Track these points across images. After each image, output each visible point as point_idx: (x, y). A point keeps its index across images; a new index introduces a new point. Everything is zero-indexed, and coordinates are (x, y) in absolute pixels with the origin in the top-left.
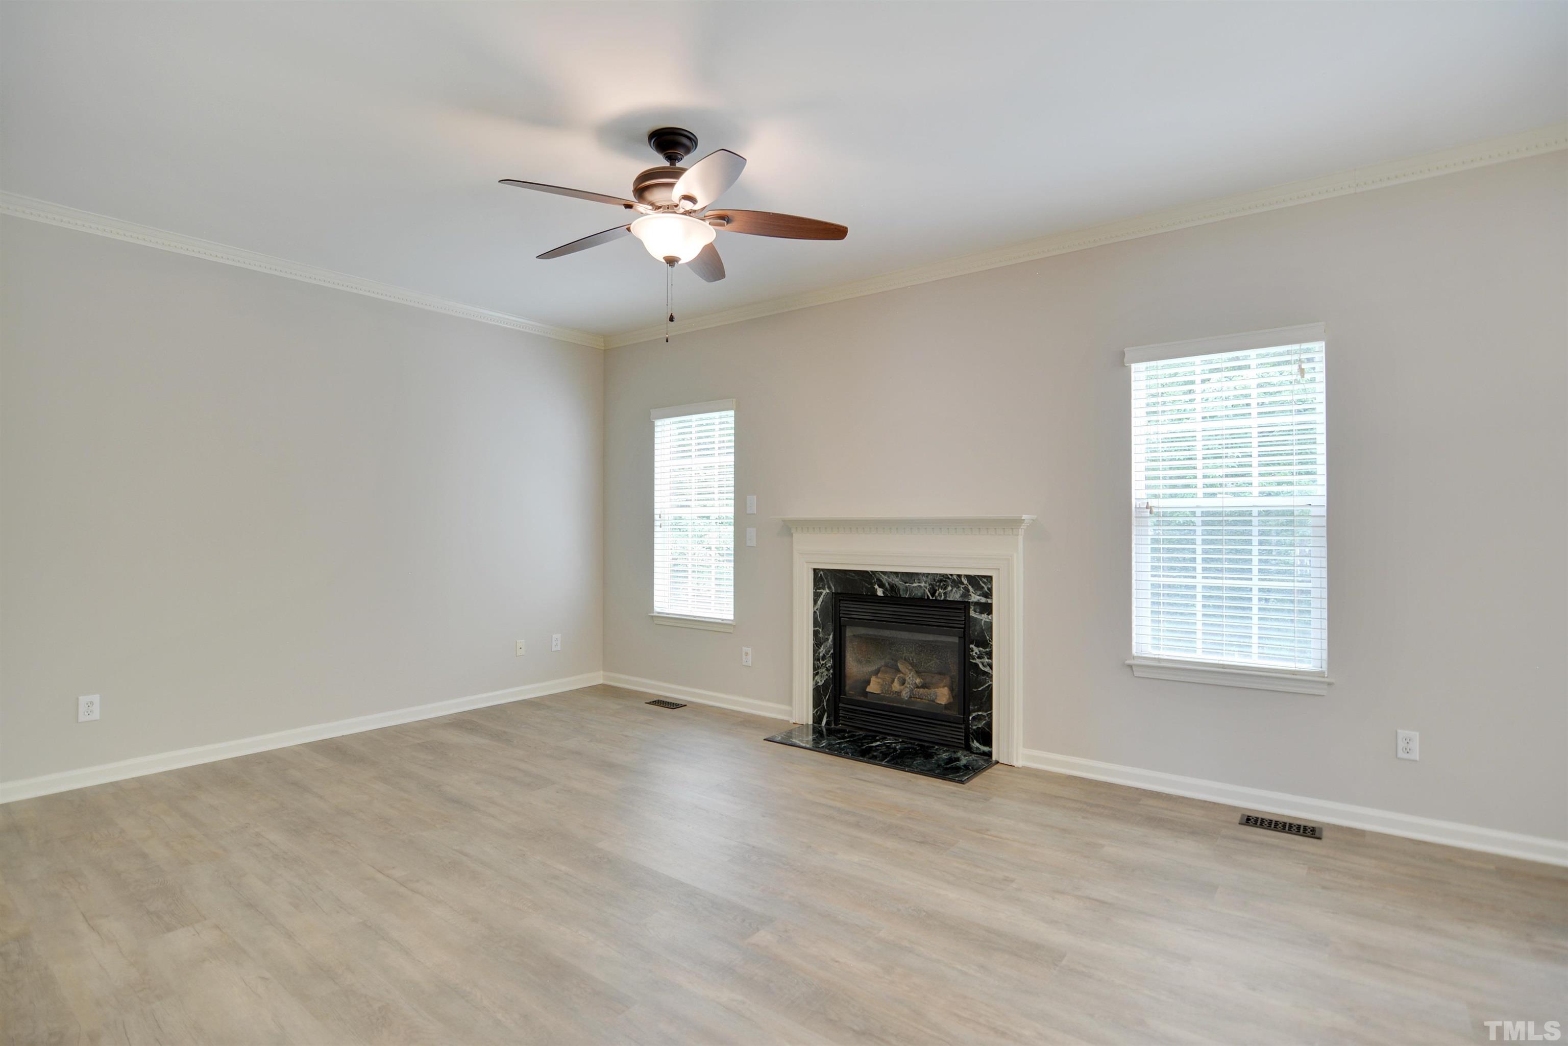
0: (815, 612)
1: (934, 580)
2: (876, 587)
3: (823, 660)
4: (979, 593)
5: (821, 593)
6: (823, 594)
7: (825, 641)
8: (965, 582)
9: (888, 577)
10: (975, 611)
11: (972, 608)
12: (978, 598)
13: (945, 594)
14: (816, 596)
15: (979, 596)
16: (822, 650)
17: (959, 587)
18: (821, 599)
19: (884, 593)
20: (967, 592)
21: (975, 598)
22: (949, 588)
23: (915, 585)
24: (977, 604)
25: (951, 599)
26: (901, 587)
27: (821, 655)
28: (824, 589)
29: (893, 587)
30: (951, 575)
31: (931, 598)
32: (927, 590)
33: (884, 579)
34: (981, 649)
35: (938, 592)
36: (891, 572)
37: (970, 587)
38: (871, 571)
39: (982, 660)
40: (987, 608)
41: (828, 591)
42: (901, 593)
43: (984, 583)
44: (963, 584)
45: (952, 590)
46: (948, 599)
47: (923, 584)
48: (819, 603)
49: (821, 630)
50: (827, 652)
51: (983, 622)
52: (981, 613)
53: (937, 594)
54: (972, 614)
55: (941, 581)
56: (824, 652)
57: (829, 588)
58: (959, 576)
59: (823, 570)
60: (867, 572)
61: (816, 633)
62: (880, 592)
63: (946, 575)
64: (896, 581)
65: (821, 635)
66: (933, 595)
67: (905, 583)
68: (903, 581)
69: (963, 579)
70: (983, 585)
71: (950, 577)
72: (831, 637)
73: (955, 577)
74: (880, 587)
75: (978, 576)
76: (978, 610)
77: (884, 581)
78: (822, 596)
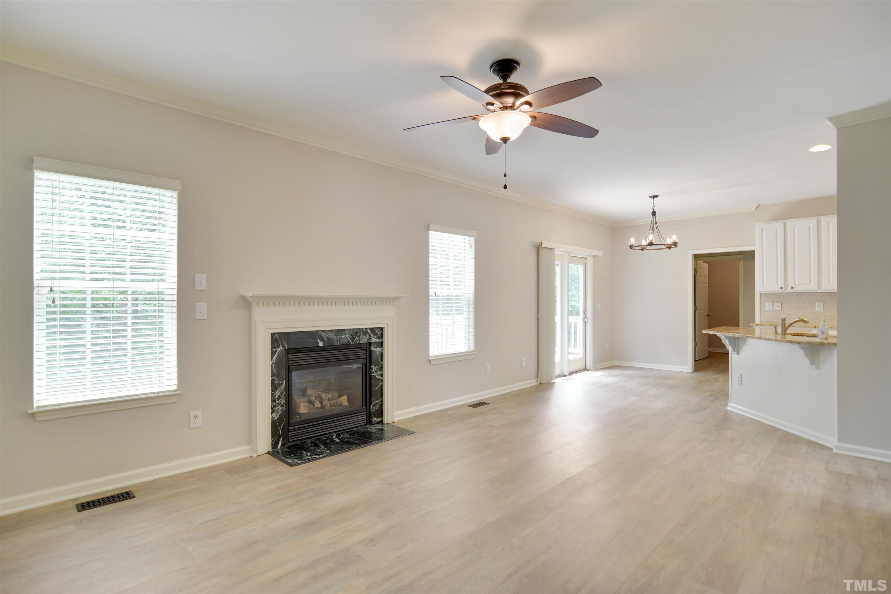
0: (271, 366)
1: (354, 332)
2: (318, 341)
3: (278, 400)
4: (376, 337)
5: (276, 351)
6: (278, 351)
7: (280, 386)
8: (369, 332)
9: (327, 333)
10: (374, 347)
11: (373, 345)
12: (375, 339)
13: (359, 340)
14: (273, 353)
15: (376, 338)
16: (277, 393)
17: (366, 335)
18: (276, 355)
19: (323, 344)
20: (370, 339)
21: (374, 340)
22: (361, 336)
23: (343, 336)
24: (375, 343)
25: (362, 342)
26: (335, 339)
27: (276, 396)
28: (278, 347)
29: (329, 339)
30: (362, 329)
31: (352, 343)
32: (349, 339)
33: (324, 335)
34: (377, 367)
35: (355, 339)
36: (328, 330)
37: (372, 334)
38: (314, 331)
39: (377, 373)
40: (381, 345)
41: (282, 348)
42: (335, 343)
43: (378, 331)
44: (368, 333)
45: (363, 337)
46: (361, 342)
47: (347, 336)
48: (274, 358)
49: (276, 378)
50: (281, 394)
51: (378, 352)
52: (377, 347)
53: (355, 340)
54: (373, 349)
55: (356, 333)
56: (279, 394)
57: (283, 346)
58: (366, 329)
59: (277, 333)
60: (312, 331)
61: (273, 381)
62: (321, 344)
63: (360, 329)
64: (332, 335)
65: (276, 382)
66: (353, 341)
67: (337, 336)
68: (335, 335)
69: (368, 330)
70: (377, 332)
71: (362, 330)
72: (284, 381)
73: (364, 330)
74: (321, 341)
75: (375, 328)
76: (375, 346)
77: (324, 337)
78: (277, 353)
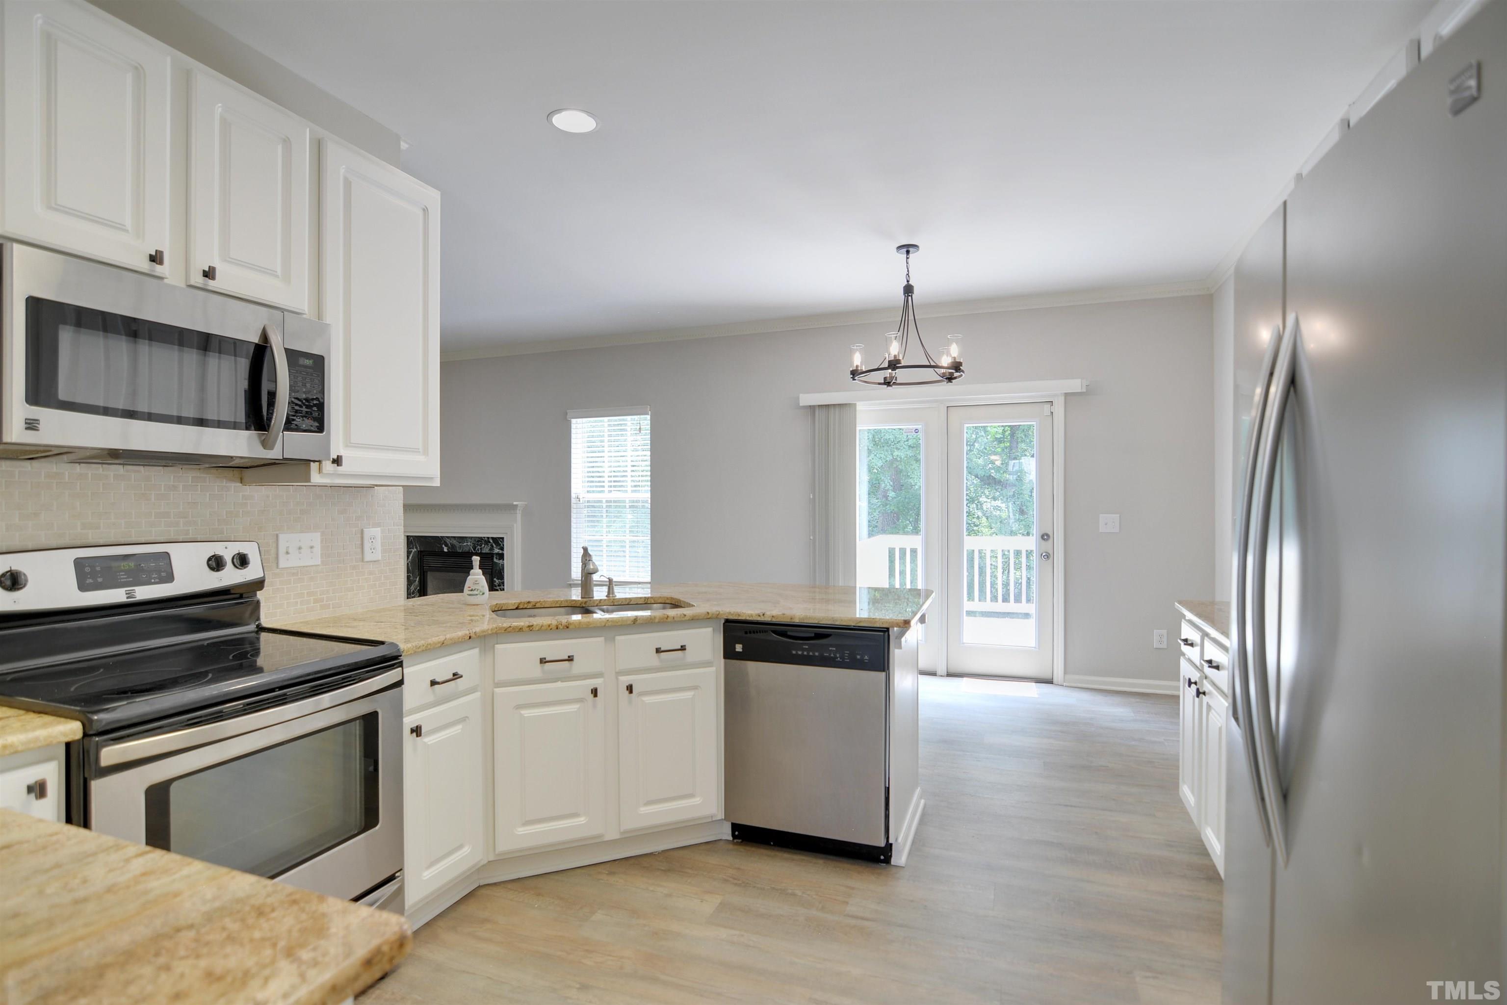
0: (408, 564)
1: (475, 540)
2: (443, 546)
3: (413, 594)
4: (498, 547)
5: (412, 551)
6: (413, 552)
7: (414, 582)
8: (491, 541)
9: (450, 540)
10: (496, 558)
11: (495, 556)
12: (498, 550)
13: (481, 549)
14: (409, 553)
15: (499, 549)
16: (412, 588)
17: (488, 545)
18: (411, 555)
19: (448, 550)
20: (492, 549)
21: (496, 551)
22: (483, 545)
23: (465, 544)
24: (498, 554)
25: (484, 552)
26: (457, 546)
27: (412, 591)
28: (413, 549)
29: (453, 546)
30: (484, 537)
31: (473, 551)
32: (471, 547)
33: (448, 541)
34: (500, 580)
35: (477, 548)
36: (452, 537)
37: (494, 544)
38: (441, 537)
39: (500, 587)
40: (501, 556)
41: (415, 550)
42: (457, 549)
43: (501, 541)
44: (490, 542)
45: (484, 547)
46: (482, 552)
47: (469, 544)
48: (410, 558)
49: (411, 575)
50: (415, 589)
51: (500, 565)
52: (499, 559)
53: (477, 549)
54: (495, 560)
55: (478, 541)
56: (413, 589)
57: (416, 548)
58: (488, 538)
59: (412, 536)
60: (438, 537)
61: (408, 577)
62: (445, 550)
63: (481, 537)
64: (455, 542)
65: (411, 578)
66: (474, 550)
67: (460, 543)
68: (458, 542)
69: (490, 540)
70: (500, 543)
71: (483, 539)
72: (418, 579)
73: (486, 539)
74: (445, 546)
75: (498, 538)
76: (498, 558)
77: (448, 542)
78: (412, 553)
